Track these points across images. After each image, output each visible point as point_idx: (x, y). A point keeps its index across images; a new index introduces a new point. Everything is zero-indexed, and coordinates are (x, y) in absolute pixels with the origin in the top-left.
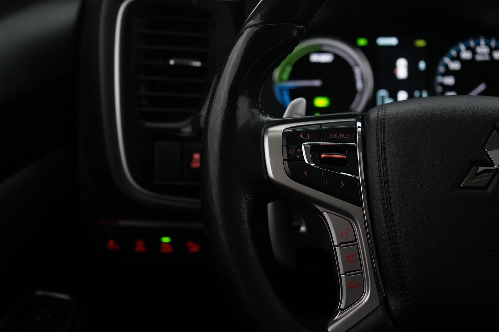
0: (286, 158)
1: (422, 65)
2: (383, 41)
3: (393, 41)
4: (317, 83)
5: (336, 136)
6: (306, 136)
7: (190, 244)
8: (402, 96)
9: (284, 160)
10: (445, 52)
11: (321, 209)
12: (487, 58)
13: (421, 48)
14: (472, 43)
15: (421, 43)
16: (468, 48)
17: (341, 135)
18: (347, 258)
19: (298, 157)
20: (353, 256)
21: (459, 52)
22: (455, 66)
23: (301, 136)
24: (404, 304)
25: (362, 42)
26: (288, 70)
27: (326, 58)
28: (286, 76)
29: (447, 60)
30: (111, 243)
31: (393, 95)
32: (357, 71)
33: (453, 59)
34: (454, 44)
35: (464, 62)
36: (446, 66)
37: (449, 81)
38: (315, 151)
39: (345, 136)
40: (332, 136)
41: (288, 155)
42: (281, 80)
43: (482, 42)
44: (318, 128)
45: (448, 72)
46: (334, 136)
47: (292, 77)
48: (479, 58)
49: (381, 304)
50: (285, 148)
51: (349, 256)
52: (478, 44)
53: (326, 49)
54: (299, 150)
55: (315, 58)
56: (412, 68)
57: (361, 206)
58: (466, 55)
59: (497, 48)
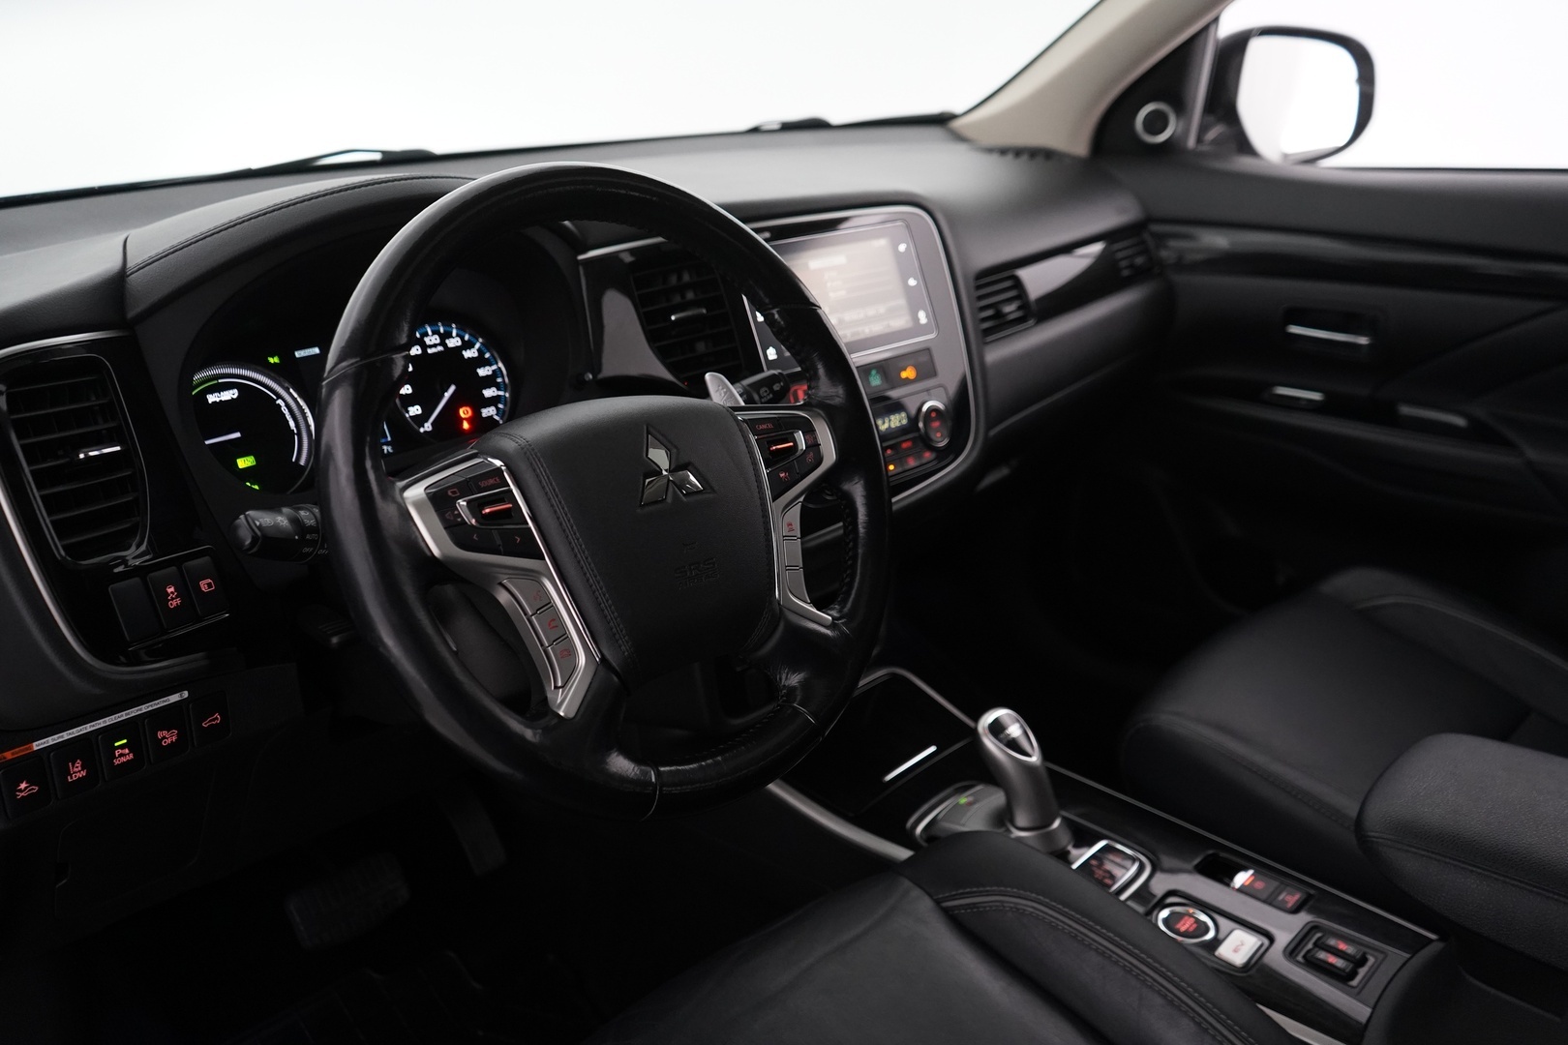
5: (486, 483)
6: (456, 492)
9: (445, 528)
12: (440, 349)
14: (418, 335)
17: (491, 480)
18: (550, 625)
19: (456, 518)
20: (554, 620)
23: (450, 493)
32: (281, 403)
38: (475, 507)
39: (495, 480)
40: (482, 485)
41: (447, 521)
43: (429, 330)
44: (460, 478)
46: (484, 483)
48: (430, 351)
49: (599, 664)
51: (550, 622)
53: (224, 380)
54: (454, 510)
57: (543, 558)
59: (448, 335)
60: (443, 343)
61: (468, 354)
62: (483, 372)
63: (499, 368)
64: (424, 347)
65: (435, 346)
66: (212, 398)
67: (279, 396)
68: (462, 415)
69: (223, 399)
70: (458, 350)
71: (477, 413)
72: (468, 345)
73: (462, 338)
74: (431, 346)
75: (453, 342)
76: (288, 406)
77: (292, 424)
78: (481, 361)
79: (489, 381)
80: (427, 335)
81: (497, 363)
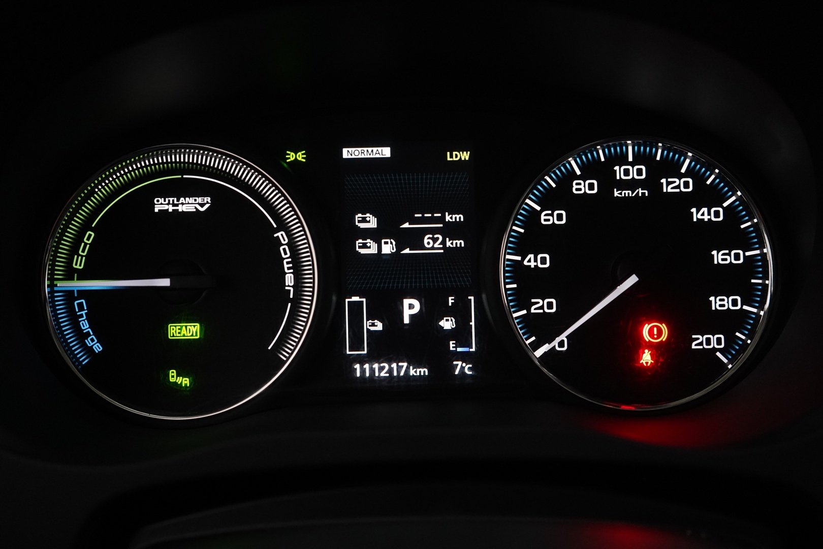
60: (652, 183)
61: (701, 214)
62: (723, 257)
63: (764, 255)
64: (608, 181)
65: (632, 185)
66: (161, 205)
67: (283, 225)
68: (646, 336)
69: (180, 208)
70: (684, 202)
71: (680, 337)
72: (707, 197)
73: (699, 180)
74: (623, 185)
75: (677, 185)
76: (292, 245)
77: (289, 279)
78: (727, 235)
79: (731, 279)
80: (623, 160)
81: (762, 246)
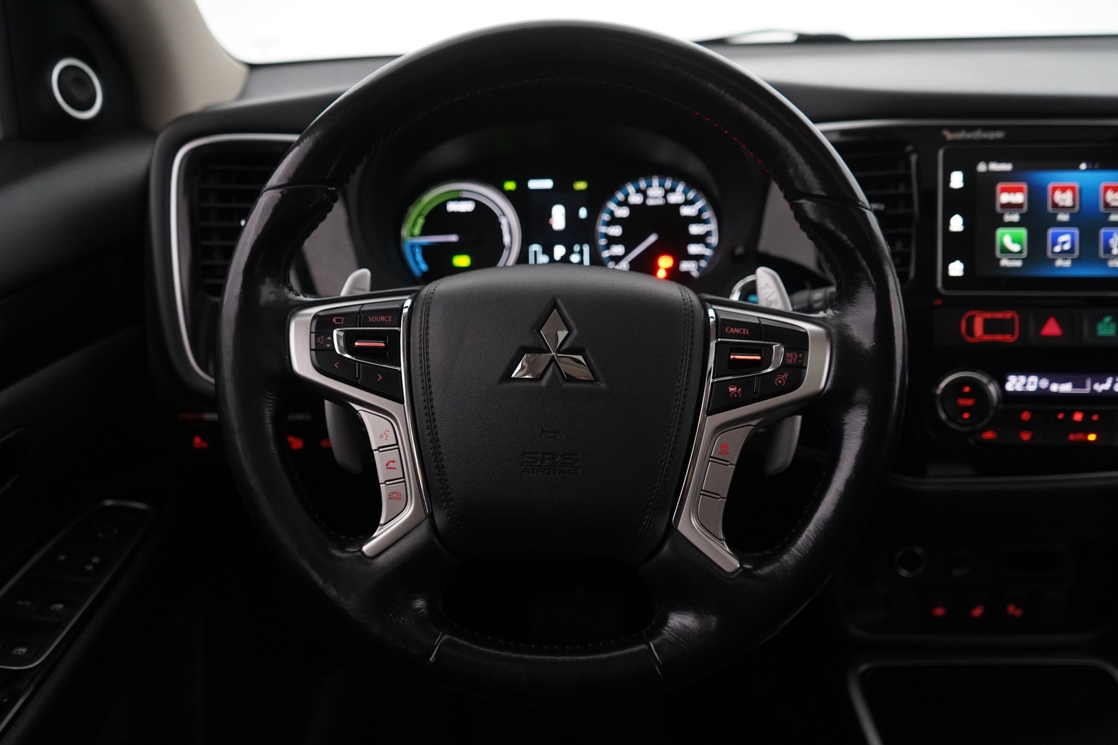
0: (313, 347)
1: (583, 213)
2: (534, 184)
3: (547, 184)
4: (453, 238)
5: (376, 319)
6: (340, 320)
7: (291, 439)
8: (559, 251)
9: (311, 350)
10: (610, 196)
11: (357, 407)
12: (660, 202)
13: (581, 191)
14: (643, 184)
15: (581, 186)
16: (638, 191)
17: (382, 318)
18: (387, 465)
19: (328, 346)
20: (394, 462)
21: (627, 195)
22: (623, 212)
23: (334, 320)
24: (449, 518)
25: (510, 186)
26: (421, 221)
27: (467, 207)
28: (417, 231)
29: (612, 206)
30: (197, 440)
31: (548, 251)
32: (503, 221)
33: (620, 204)
34: (620, 186)
35: (633, 208)
36: (612, 213)
37: (616, 231)
38: (349, 339)
39: (387, 319)
40: (371, 320)
41: (317, 343)
42: (412, 235)
43: (655, 182)
44: (357, 309)
45: (614, 221)
46: (374, 319)
47: (425, 232)
48: (650, 202)
49: (426, 518)
50: (313, 335)
51: (389, 462)
52: (650, 186)
53: (465, 195)
54: (329, 338)
55: (452, 207)
56: (571, 216)
57: (403, 403)
58: (636, 199)
59: (673, 190)
60: (665, 197)
61: (687, 211)
62: (695, 229)
64: (646, 197)
65: (657, 198)
68: (661, 263)
70: (677, 206)
72: (688, 203)
73: (686, 195)
74: (652, 198)
75: (675, 198)
78: (698, 219)
79: (700, 239)
